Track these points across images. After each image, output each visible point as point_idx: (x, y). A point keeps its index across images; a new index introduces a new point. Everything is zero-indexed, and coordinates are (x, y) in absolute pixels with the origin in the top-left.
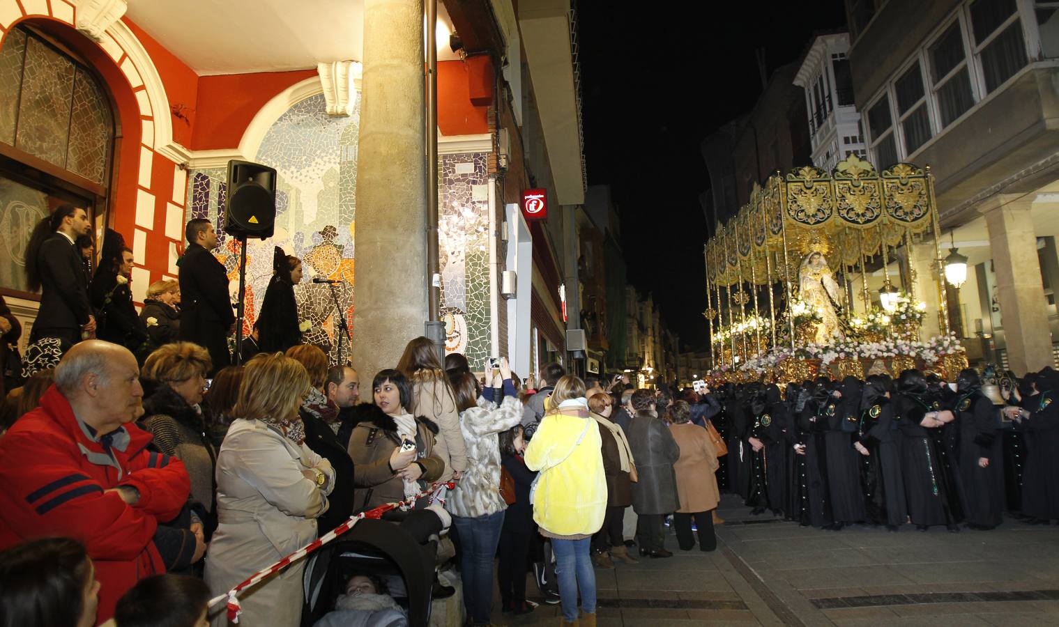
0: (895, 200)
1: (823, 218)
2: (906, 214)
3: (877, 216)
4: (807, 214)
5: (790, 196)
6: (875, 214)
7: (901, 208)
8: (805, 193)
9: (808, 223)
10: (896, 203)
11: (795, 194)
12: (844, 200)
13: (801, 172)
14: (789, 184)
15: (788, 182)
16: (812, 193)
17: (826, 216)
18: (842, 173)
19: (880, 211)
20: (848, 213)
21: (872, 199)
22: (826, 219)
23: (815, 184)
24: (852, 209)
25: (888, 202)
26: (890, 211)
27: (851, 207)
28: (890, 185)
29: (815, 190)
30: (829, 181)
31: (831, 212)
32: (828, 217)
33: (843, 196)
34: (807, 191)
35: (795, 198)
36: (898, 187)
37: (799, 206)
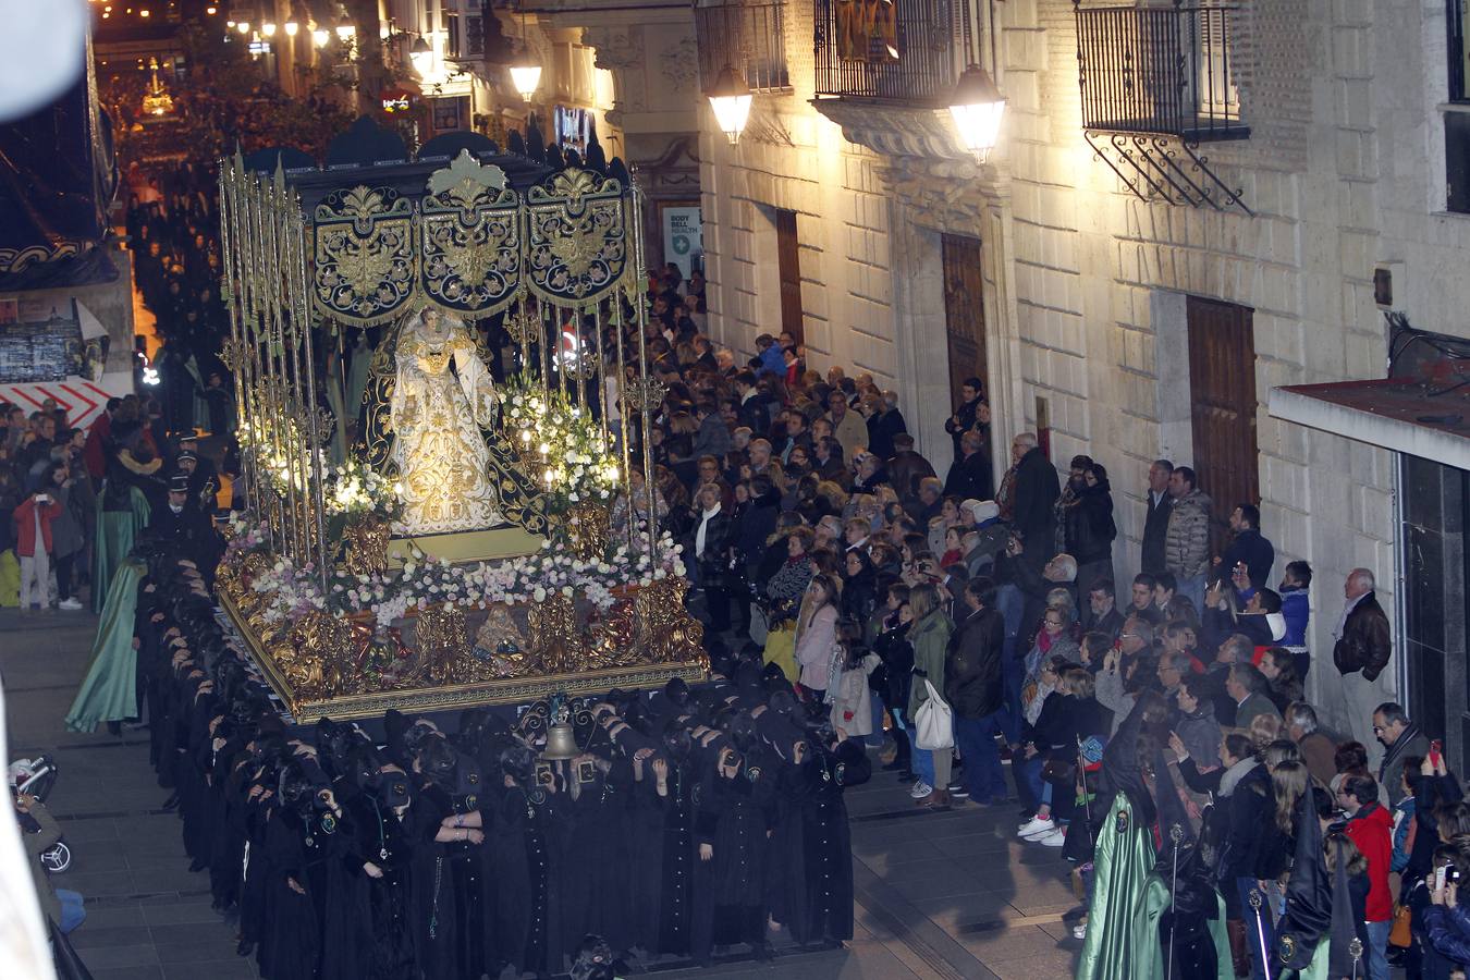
0: (553, 250)
1: (391, 302)
2: (573, 281)
3: (510, 290)
4: (358, 294)
5: (320, 255)
6: (506, 285)
7: (563, 269)
8: (356, 247)
9: (359, 315)
10: (553, 257)
11: (333, 250)
12: (441, 258)
13: (346, 200)
14: (320, 229)
15: (317, 225)
16: (371, 247)
17: (398, 299)
18: (438, 197)
19: (518, 279)
20: (446, 288)
21: (502, 253)
22: (398, 304)
23: (378, 225)
24: (456, 279)
25: (537, 258)
26: (539, 276)
27: (455, 273)
28: (544, 218)
29: (379, 239)
30: (409, 217)
31: (410, 288)
32: (403, 299)
33: (439, 250)
34: (360, 243)
35: (332, 259)
36: (563, 222)
37: (339, 276)
